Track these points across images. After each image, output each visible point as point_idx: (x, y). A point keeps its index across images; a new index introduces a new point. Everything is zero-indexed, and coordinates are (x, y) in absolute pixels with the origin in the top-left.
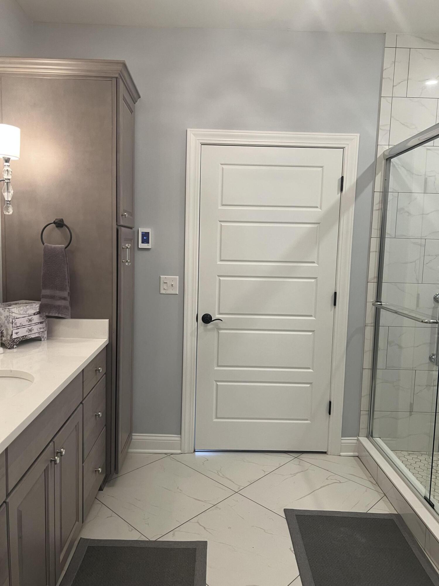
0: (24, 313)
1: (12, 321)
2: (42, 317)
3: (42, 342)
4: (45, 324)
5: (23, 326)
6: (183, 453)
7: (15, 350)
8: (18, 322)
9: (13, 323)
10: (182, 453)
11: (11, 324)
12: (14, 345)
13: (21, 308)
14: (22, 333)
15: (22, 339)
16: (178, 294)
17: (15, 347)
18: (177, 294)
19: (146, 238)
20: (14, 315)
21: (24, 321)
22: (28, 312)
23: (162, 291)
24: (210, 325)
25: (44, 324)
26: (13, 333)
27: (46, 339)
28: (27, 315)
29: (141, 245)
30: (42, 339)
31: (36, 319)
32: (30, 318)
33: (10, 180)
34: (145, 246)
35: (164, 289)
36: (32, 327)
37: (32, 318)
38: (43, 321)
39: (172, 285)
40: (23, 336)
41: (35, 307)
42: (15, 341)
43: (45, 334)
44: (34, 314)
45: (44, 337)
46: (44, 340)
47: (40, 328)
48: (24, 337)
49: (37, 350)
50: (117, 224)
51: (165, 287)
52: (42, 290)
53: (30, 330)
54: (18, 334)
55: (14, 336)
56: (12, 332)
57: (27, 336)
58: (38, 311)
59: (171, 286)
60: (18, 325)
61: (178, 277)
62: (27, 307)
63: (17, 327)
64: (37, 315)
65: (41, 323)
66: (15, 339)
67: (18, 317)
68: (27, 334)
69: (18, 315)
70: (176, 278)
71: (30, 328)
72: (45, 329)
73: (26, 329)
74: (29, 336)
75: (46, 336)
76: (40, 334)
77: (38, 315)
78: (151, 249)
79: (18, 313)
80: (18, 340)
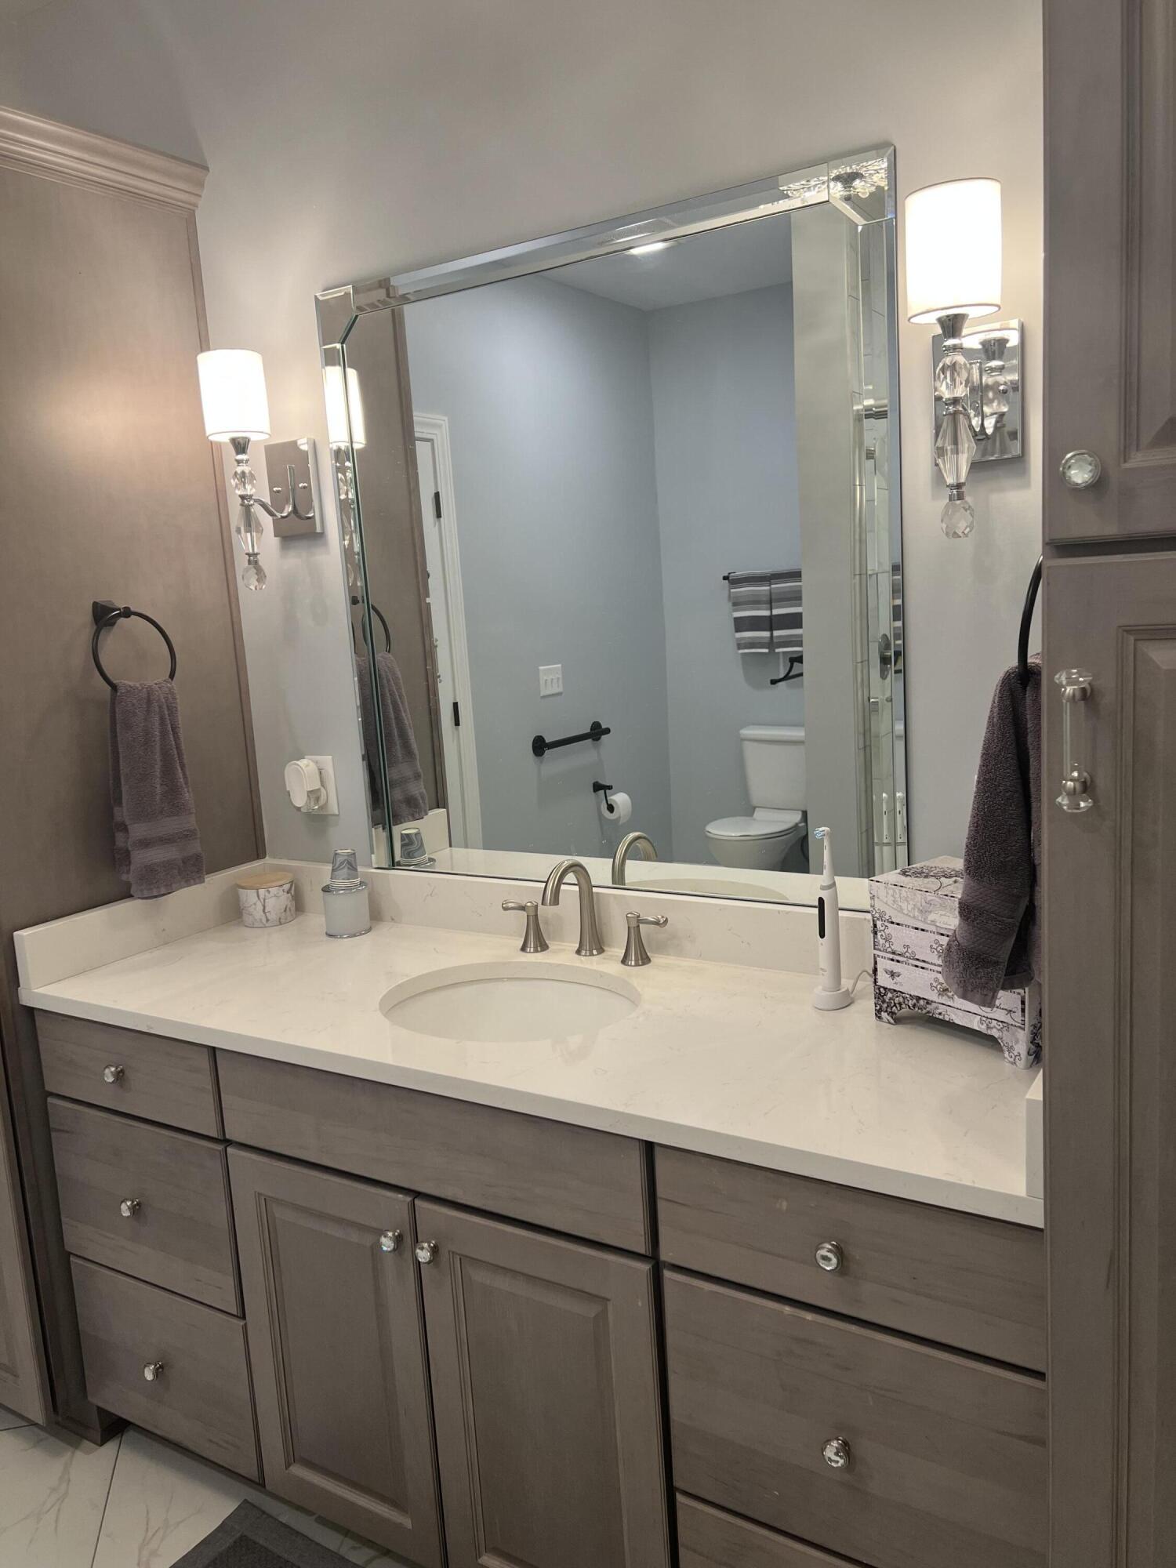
0: (918, 913)
1: (875, 926)
5: (919, 963)
8: (898, 937)
9: (879, 934)
14: (914, 983)
15: (911, 1003)
17: (885, 1019)
22: (931, 917)
26: (879, 967)
28: (932, 928)
30: (1002, 1051)
32: (944, 941)
40: (918, 998)
42: (886, 998)
43: (1017, 1042)
45: (1012, 1047)
46: (1015, 1060)
47: (993, 1007)
48: (922, 1002)
53: (948, 992)
54: (897, 979)
55: (885, 981)
56: (876, 963)
57: (934, 1005)
60: (899, 949)
63: (894, 953)
66: (885, 989)
67: (894, 920)
68: (932, 996)
69: (894, 911)
72: (1017, 1019)
73: (931, 978)
74: (941, 1008)
76: (989, 1028)
79: (890, 901)
80: (897, 1000)
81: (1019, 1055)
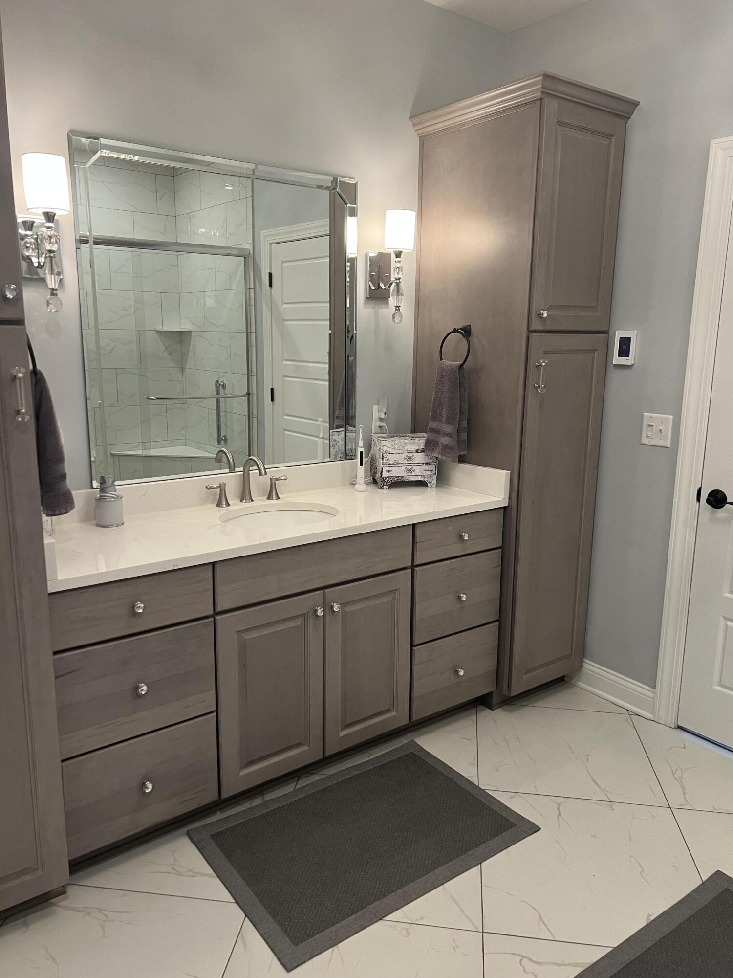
0: (401, 447)
1: (383, 456)
2: (429, 457)
3: (429, 489)
4: (434, 466)
5: (400, 465)
6: (656, 720)
7: (385, 491)
8: (392, 458)
9: (384, 459)
10: (654, 721)
11: (381, 460)
12: (384, 485)
13: (396, 442)
14: (397, 472)
15: (396, 479)
16: (669, 446)
17: (385, 488)
18: (668, 448)
19: (625, 347)
20: (385, 449)
21: (401, 459)
22: (406, 448)
23: (645, 440)
24: (721, 513)
25: (432, 467)
26: (384, 471)
27: (434, 486)
28: (406, 452)
29: (617, 360)
30: (429, 485)
31: (420, 457)
32: (410, 455)
33: (401, 280)
34: (623, 361)
35: (648, 437)
36: (413, 467)
37: (413, 455)
38: (431, 461)
39: (661, 430)
40: (399, 477)
41: (419, 442)
42: (386, 481)
43: (433, 479)
44: (417, 451)
45: (431, 482)
46: (432, 487)
47: (426, 471)
48: (400, 478)
49: (419, 498)
50: (528, 329)
51: (650, 434)
52: (430, 422)
53: (409, 471)
54: (391, 473)
55: (385, 474)
56: (382, 469)
57: (404, 477)
58: (422, 448)
59: (659, 432)
60: (391, 462)
61: (672, 416)
62: (406, 441)
63: (390, 464)
64: (421, 452)
65: (427, 464)
66: (385, 477)
67: (391, 452)
68: (404, 474)
69: (392, 449)
70: (669, 419)
71: (409, 468)
72: (434, 472)
73: (403, 468)
74: (407, 477)
75: (435, 481)
76: (424, 478)
77: (423, 453)
78: (634, 366)
79: (390, 446)
80: (390, 480)
81: (434, 483)
